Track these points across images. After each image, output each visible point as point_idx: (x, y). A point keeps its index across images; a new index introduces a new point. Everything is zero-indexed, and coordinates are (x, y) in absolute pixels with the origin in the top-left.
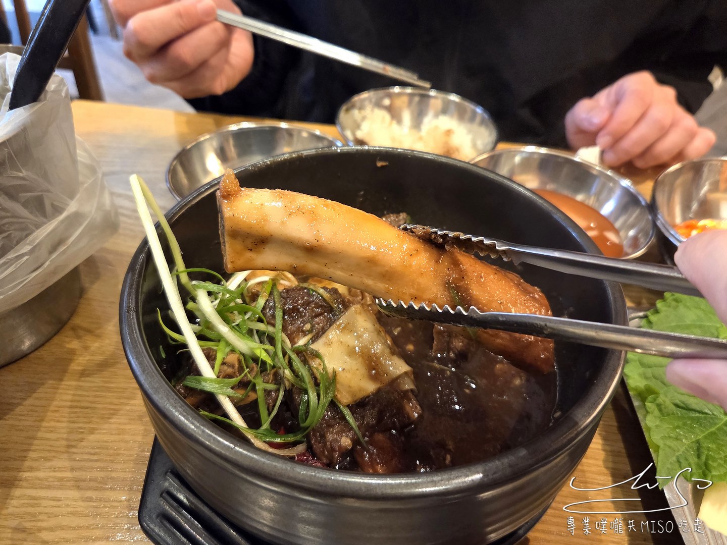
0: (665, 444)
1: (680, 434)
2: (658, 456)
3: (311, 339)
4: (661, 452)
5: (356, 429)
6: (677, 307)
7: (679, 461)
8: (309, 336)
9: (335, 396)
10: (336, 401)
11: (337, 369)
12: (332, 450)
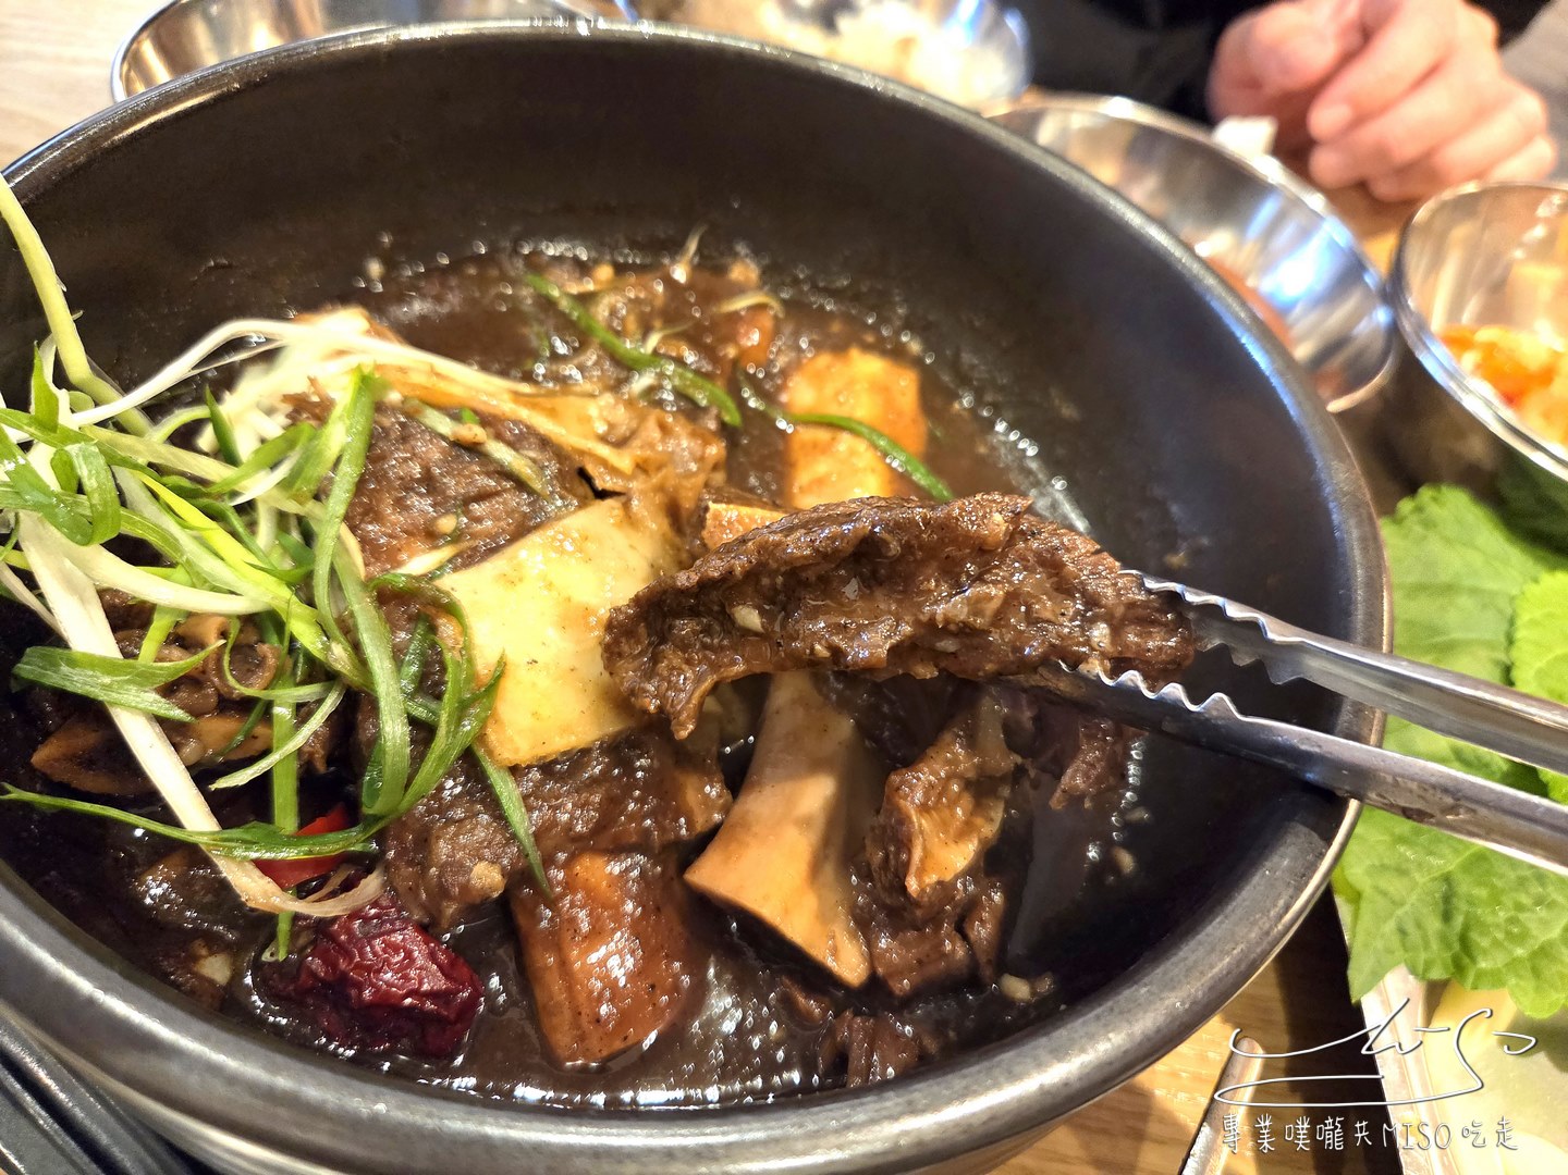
0: (1376, 888)
1: (1408, 860)
2: (1356, 916)
3: (450, 561)
4: (1366, 907)
5: (528, 842)
6: (1424, 538)
7: (1402, 932)
8: (445, 553)
9: (481, 737)
10: (481, 752)
11: (511, 657)
12: (442, 892)
